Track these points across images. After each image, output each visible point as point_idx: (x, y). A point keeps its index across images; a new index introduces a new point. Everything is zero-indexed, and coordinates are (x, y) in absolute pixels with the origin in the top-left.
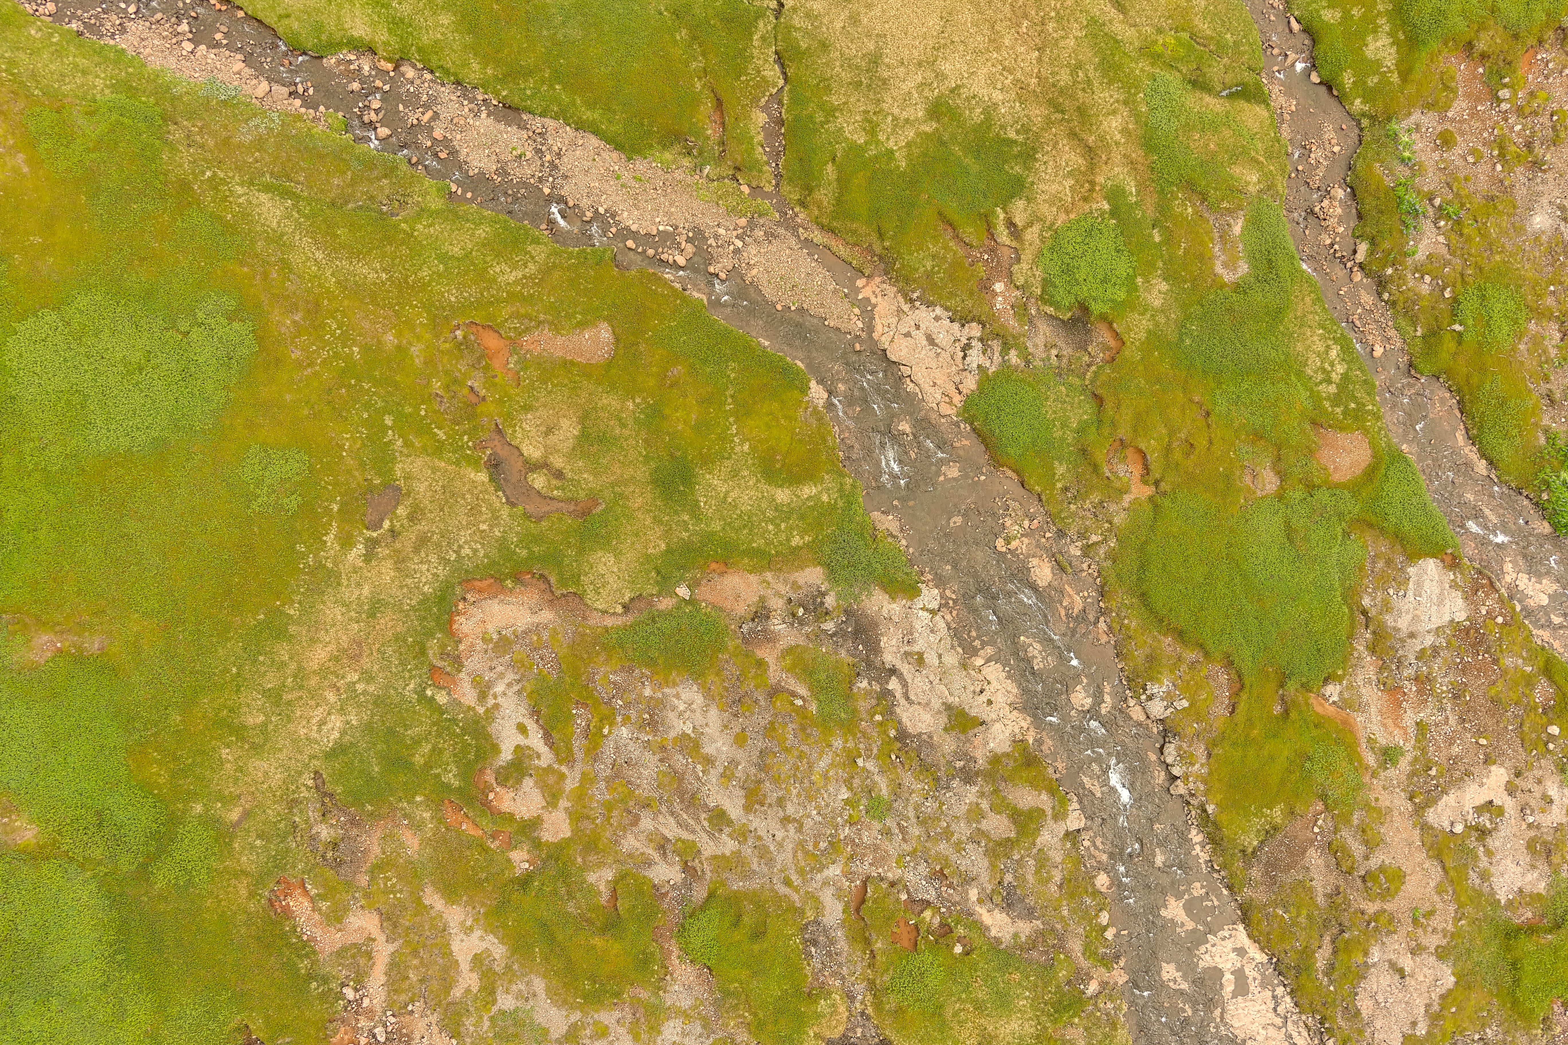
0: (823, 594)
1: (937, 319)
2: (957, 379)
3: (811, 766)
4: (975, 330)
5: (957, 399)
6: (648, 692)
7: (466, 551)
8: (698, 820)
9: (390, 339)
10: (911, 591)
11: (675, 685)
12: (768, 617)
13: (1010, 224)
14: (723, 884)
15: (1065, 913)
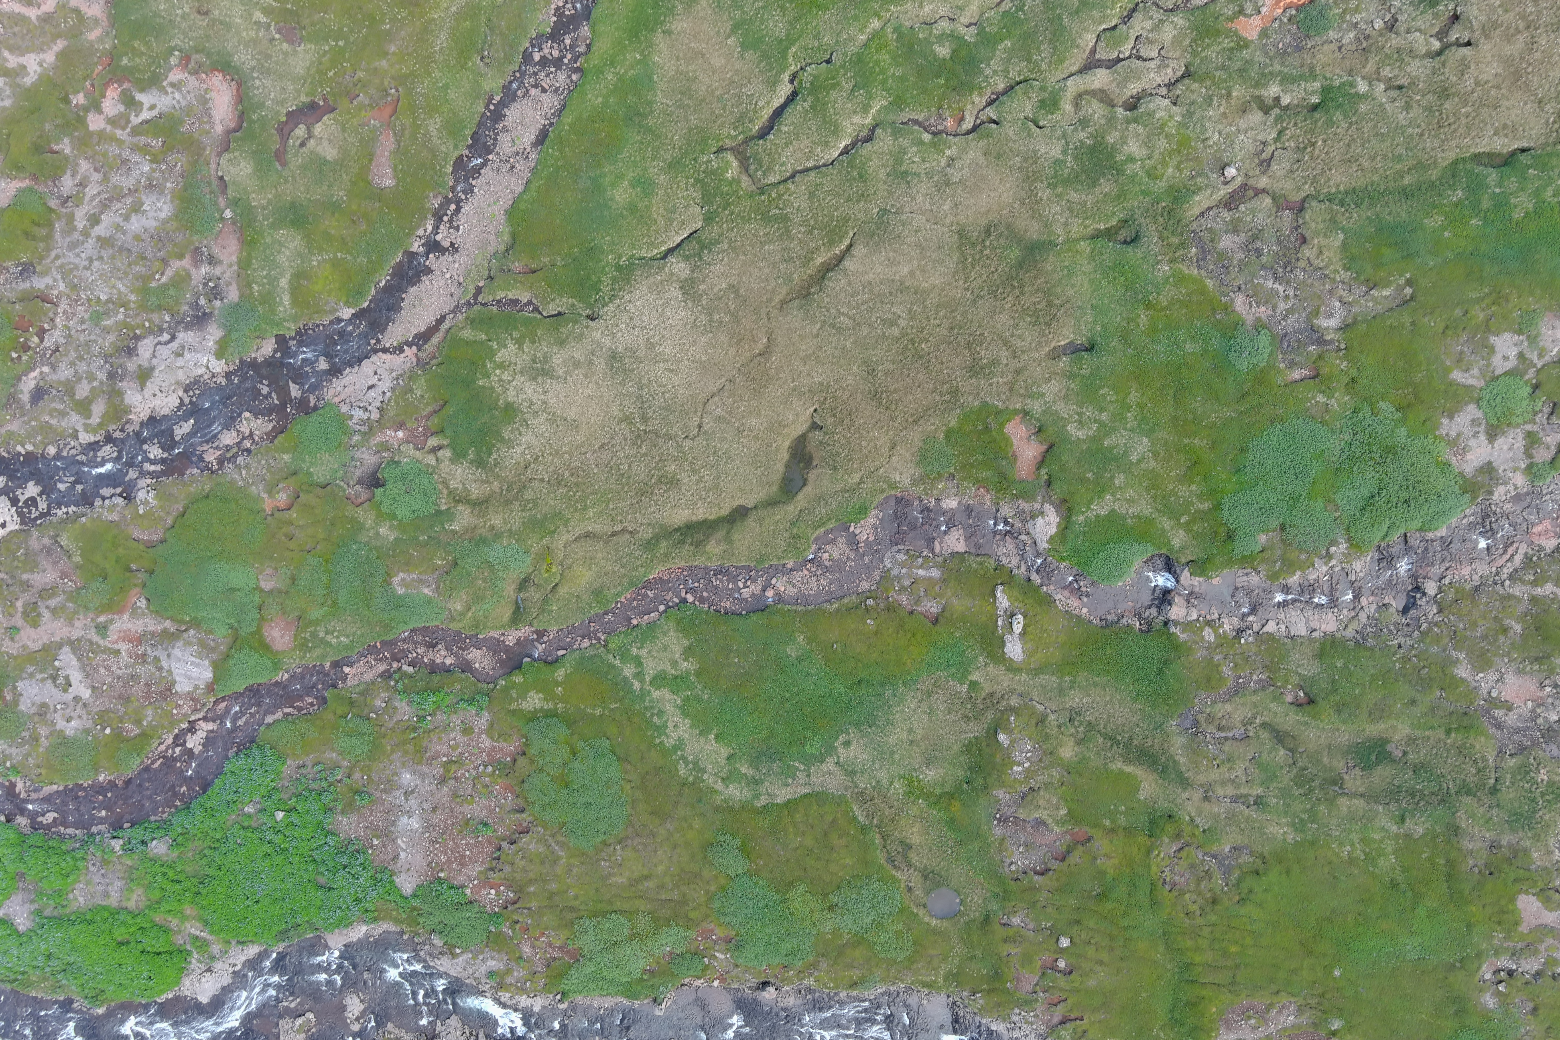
0: (222, 300)
1: (384, 393)
2: (347, 401)
3: (120, 279)
4: (375, 415)
5: (337, 400)
6: (168, 185)
7: (257, 83)
8: (94, 208)
9: (393, 49)
10: (220, 353)
11: (172, 202)
12: (210, 264)
13: (440, 448)
14: (59, 219)
15: (33, 423)
